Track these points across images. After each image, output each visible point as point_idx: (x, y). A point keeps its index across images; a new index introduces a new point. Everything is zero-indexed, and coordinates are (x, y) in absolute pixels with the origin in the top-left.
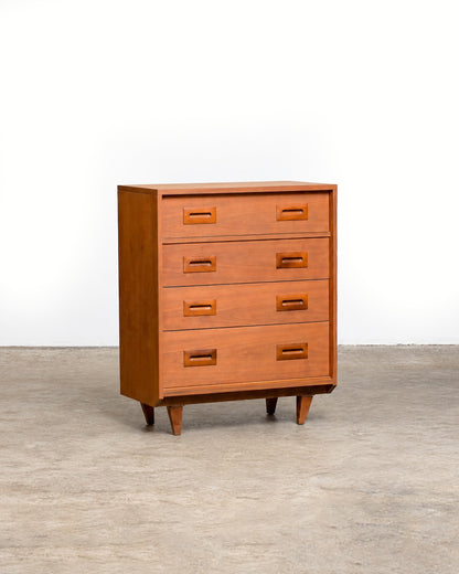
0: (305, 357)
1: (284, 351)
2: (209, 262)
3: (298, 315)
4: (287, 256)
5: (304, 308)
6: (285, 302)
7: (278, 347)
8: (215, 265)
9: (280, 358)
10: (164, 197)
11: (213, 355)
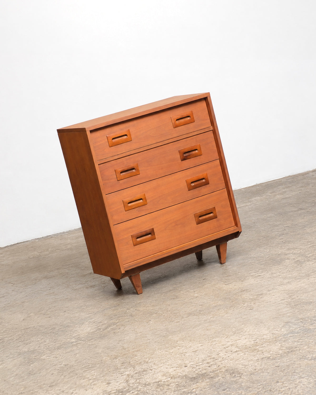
0: (215, 217)
1: (200, 217)
2: (133, 169)
3: (204, 190)
4: (186, 150)
5: (207, 183)
6: (192, 183)
7: (195, 215)
8: (138, 170)
9: (199, 223)
10: (91, 131)
11: (151, 233)
